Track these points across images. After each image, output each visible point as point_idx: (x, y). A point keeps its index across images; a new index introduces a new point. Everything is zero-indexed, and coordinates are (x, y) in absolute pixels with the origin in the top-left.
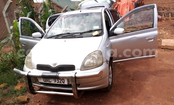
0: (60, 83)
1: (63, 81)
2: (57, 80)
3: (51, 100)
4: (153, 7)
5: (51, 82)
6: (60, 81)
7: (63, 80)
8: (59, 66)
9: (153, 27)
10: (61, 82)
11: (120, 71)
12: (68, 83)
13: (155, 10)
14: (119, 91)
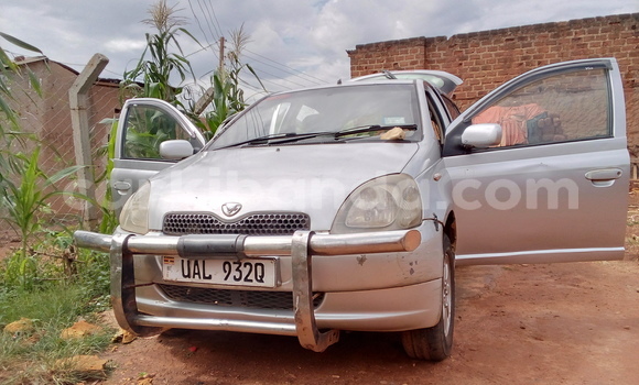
0: (246, 280)
1: (259, 274)
2: (234, 267)
3: (199, 375)
4: (606, 69)
5: (210, 277)
6: (245, 271)
7: (259, 268)
8: (249, 215)
9: (610, 135)
10: (252, 277)
11: (483, 312)
12: (277, 285)
13: (616, 79)
14: (481, 364)
